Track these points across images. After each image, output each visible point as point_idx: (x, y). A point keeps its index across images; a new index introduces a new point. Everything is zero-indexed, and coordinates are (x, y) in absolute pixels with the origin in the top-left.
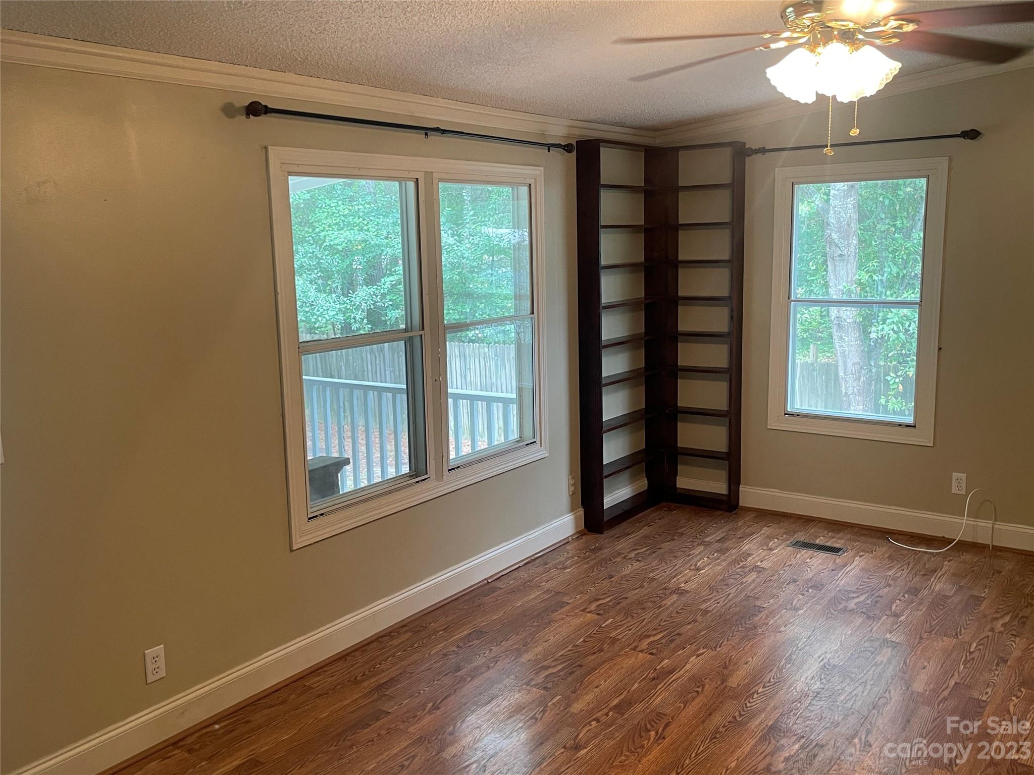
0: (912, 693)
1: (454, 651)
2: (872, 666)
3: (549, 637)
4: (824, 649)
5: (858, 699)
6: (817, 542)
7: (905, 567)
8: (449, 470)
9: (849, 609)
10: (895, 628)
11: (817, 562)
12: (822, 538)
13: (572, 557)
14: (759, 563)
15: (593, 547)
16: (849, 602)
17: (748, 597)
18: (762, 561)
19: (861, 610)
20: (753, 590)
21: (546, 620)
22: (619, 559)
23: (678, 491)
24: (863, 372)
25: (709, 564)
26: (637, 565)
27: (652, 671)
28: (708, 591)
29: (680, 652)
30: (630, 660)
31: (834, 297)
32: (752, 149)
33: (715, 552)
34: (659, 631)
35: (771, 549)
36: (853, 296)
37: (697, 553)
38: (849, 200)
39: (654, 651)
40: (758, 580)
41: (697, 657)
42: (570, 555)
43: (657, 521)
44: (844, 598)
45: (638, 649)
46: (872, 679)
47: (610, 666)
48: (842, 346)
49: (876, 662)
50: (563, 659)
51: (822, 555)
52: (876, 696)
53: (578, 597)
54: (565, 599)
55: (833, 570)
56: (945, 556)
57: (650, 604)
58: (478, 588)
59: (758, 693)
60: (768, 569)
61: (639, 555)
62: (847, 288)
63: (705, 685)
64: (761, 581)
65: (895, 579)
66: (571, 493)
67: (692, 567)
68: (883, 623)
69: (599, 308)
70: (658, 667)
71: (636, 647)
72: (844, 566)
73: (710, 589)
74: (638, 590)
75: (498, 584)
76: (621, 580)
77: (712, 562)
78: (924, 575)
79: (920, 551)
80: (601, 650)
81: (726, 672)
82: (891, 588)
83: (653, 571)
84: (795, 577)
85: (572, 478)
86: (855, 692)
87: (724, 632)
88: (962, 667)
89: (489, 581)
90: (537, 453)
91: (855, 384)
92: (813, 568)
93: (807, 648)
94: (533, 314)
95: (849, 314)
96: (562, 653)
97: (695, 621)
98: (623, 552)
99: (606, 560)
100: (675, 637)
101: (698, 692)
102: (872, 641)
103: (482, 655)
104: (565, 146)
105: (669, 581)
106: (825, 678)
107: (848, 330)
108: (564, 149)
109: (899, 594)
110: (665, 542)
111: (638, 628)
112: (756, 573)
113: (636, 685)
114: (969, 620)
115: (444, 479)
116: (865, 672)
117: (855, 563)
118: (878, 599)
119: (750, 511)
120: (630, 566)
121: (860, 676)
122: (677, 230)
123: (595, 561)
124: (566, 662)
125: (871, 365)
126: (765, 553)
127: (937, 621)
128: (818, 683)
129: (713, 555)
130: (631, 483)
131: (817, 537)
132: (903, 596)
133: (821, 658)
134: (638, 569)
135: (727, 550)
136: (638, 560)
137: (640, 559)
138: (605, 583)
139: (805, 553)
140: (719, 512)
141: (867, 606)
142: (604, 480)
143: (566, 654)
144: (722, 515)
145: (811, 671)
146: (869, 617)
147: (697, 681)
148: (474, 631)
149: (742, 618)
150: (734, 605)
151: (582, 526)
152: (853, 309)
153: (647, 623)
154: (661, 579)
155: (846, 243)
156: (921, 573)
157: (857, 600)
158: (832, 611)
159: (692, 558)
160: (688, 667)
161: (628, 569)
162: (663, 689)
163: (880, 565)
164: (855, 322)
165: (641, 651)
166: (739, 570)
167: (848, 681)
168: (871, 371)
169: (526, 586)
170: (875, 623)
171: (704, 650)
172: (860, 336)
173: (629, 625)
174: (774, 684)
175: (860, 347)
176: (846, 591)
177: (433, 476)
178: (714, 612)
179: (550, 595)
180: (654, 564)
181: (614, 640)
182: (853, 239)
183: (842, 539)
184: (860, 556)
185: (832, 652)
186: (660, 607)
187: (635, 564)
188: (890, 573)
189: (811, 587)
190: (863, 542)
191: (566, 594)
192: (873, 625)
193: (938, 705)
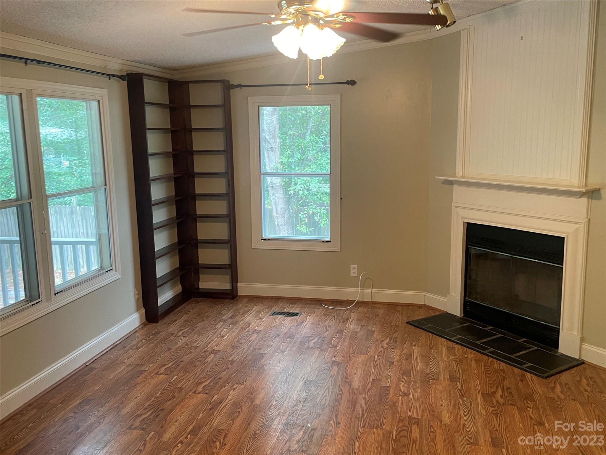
0: (353, 388)
1: (72, 416)
2: (330, 378)
3: (137, 395)
4: (303, 372)
5: (327, 398)
6: (285, 311)
7: (333, 319)
8: (55, 294)
9: (310, 347)
10: (336, 354)
11: (288, 322)
12: (287, 308)
13: (142, 340)
14: (256, 328)
15: (154, 332)
16: (310, 343)
17: (255, 349)
18: (258, 326)
19: (317, 347)
20: (257, 343)
21: (133, 384)
22: (172, 338)
23: (201, 291)
24: (286, 213)
25: (228, 333)
26: (184, 339)
27: (209, 404)
28: (231, 349)
29: (223, 389)
30: (194, 400)
31: (269, 171)
32: (234, 85)
33: (230, 325)
34: (207, 378)
35: (261, 319)
36: (279, 170)
37: (219, 326)
38: (274, 117)
39: (207, 391)
40: (258, 338)
41: (234, 391)
42: (140, 339)
43: (191, 310)
44: (306, 341)
45: (197, 392)
46: (332, 385)
47: (182, 406)
48: (274, 199)
49: (331, 375)
50: (150, 407)
51: (290, 318)
52: (336, 395)
53: (151, 365)
54: (143, 368)
55: (297, 326)
56: (350, 310)
57: (198, 363)
58: (80, 370)
59: (273, 406)
60: (262, 331)
61: (184, 333)
62: (276, 166)
63: (242, 406)
64: (260, 338)
65: (330, 326)
66: (136, 300)
67: (219, 336)
68: (330, 353)
69: (149, 180)
70: (212, 401)
71: (196, 391)
72: (302, 323)
73: (232, 347)
74: (189, 355)
75: (94, 366)
76: (177, 351)
77: (230, 331)
78: (343, 322)
79: (338, 309)
80: (174, 397)
81: (252, 396)
82: (329, 331)
83: (195, 342)
84: (278, 333)
85: (136, 290)
86: (324, 395)
87: (246, 372)
88: (373, 370)
89: (87, 364)
90: (114, 276)
91: (282, 219)
92: (286, 326)
93: (294, 373)
94: (106, 185)
95: (277, 181)
96: (148, 404)
97: (228, 368)
98: (174, 332)
99: (164, 340)
100: (218, 381)
101: (239, 412)
102: (327, 363)
103: (93, 415)
104: (121, 76)
105: (207, 346)
106: (307, 389)
107: (277, 190)
108: (120, 78)
109: (333, 335)
110: (199, 323)
111: (194, 379)
112: (256, 334)
113: (201, 415)
114: (371, 344)
115: (52, 301)
116: (327, 382)
117: (308, 320)
118: (323, 339)
119: (244, 297)
120: (180, 341)
121: (325, 385)
122: (191, 132)
123: (157, 341)
124: (152, 409)
125: (289, 209)
126: (258, 321)
127: (356, 346)
128: (305, 393)
129: (229, 326)
130: (172, 289)
131: (285, 308)
132: (336, 335)
133: (303, 378)
134: (186, 342)
135: (237, 322)
136: (185, 336)
137: (186, 335)
138: (167, 354)
139: (280, 318)
140: (227, 301)
141: (319, 344)
142: (158, 289)
143: (152, 403)
144: (228, 302)
145: (299, 387)
146: (322, 350)
147: (237, 405)
148: (83, 400)
149: (254, 361)
150: (248, 355)
151: (144, 320)
152: (279, 178)
153: (199, 375)
154: (201, 346)
155: (274, 141)
156: (342, 321)
157: (313, 341)
158: (302, 350)
159: (217, 331)
160: (230, 397)
161: (180, 343)
162: (218, 414)
163: (320, 320)
164: (281, 185)
165: (199, 393)
166: (246, 333)
167: (319, 388)
168: (290, 212)
169: (114, 364)
170: (325, 353)
171: (237, 385)
172: (283, 193)
173: (188, 378)
174: (281, 398)
175: (284, 199)
176: (307, 337)
177: (44, 300)
178: (238, 361)
179: (132, 367)
180: (195, 337)
181: (181, 389)
182: (277, 139)
183: (297, 307)
184: (310, 316)
185: (307, 373)
186: (205, 363)
187: (183, 339)
188: (326, 323)
189: (288, 337)
190: (308, 308)
191: (142, 365)
192: (325, 354)
193: (367, 394)
